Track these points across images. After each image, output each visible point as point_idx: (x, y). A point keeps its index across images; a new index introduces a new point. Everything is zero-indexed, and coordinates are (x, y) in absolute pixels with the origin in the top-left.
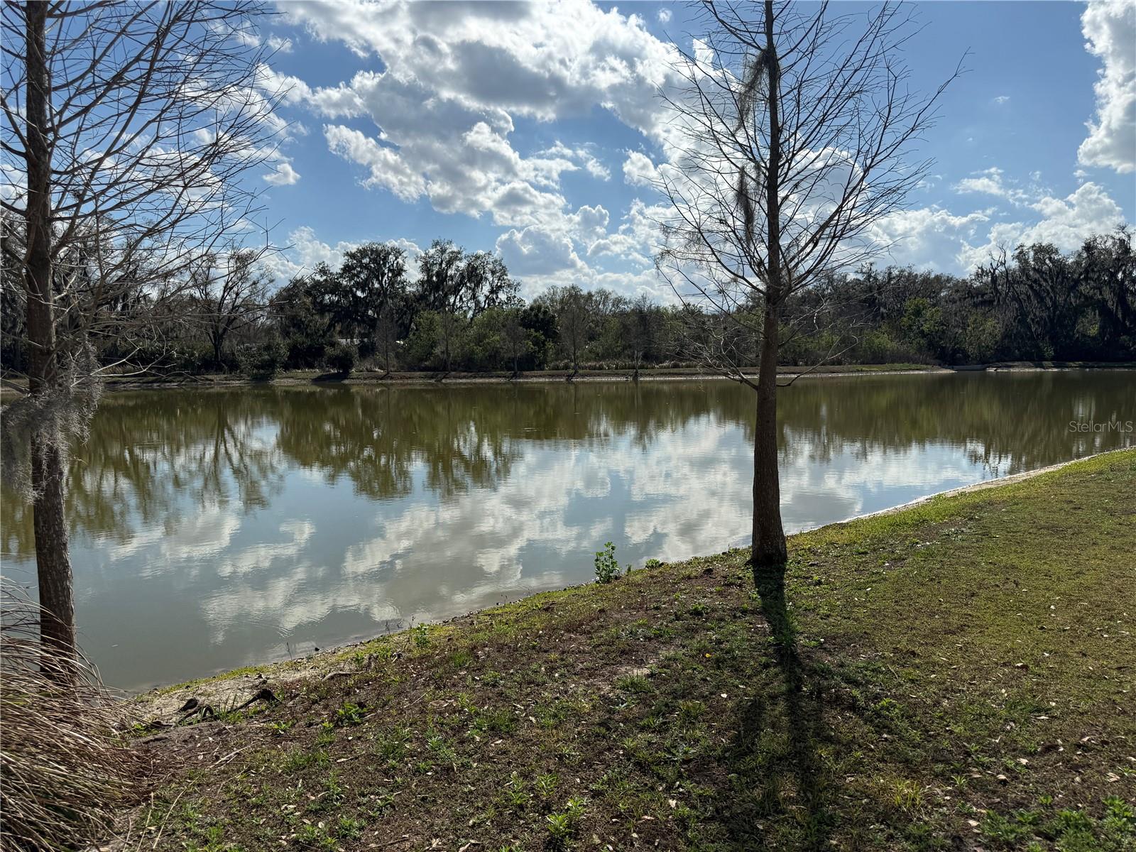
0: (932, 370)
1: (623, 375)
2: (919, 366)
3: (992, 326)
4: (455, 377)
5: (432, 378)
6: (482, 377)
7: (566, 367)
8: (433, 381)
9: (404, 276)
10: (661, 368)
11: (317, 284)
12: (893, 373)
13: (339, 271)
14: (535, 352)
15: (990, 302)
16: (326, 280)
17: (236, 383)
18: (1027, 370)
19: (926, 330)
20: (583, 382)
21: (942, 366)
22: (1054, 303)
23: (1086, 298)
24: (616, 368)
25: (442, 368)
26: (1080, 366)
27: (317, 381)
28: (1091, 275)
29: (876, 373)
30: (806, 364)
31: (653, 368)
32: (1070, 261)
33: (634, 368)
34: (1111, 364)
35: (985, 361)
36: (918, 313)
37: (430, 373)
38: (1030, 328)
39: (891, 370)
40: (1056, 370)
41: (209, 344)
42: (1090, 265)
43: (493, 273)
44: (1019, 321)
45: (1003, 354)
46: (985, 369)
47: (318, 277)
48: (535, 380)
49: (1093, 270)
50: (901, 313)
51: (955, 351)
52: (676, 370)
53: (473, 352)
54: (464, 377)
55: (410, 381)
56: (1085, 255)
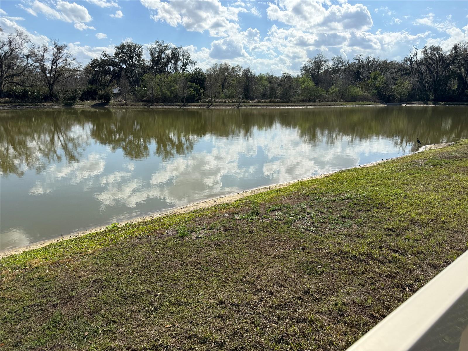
0: (376, 105)
1: (233, 106)
2: (370, 103)
3: (408, 84)
4: (156, 105)
5: (146, 105)
6: (169, 105)
7: (209, 102)
8: (146, 107)
9: (142, 58)
10: (253, 103)
11: (103, 61)
12: (358, 106)
13: (113, 55)
14: (194, 94)
15: (409, 74)
16: (107, 59)
17: (57, 107)
18: (420, 105)
19: (377, 86)
20: (215, 109)
21: (382, 103)
22: (437, 74)
23: (452, 72)
24: (232, 103)
25: (150, 101)
26: (444, 104)
27: (94, 106)
28: (455, 61)
29: (350, 106)
30: (320, 102)
31: (249, 103)
32: (448, 54)
33: (238, 103)
34: (458, 103)
35: (402, 101)
36: (375, 78)
37: (145, 103)
38: (425, 86)
39: (357, 105)
40: (433, 105)
41: (48, 89)
42: (455, 56)
43: (183, 56)
44: (420, 83)
45: (411, 98)
46: (401, 105)
47: (103, 58)
48: (192, 107)
49: (457, 59)
50: (368, 78)
51: (390, 96)
52: (260, 104)
53: (166, 93)
54: (161, 105)
55: (135, 107)
56: (454, 52)
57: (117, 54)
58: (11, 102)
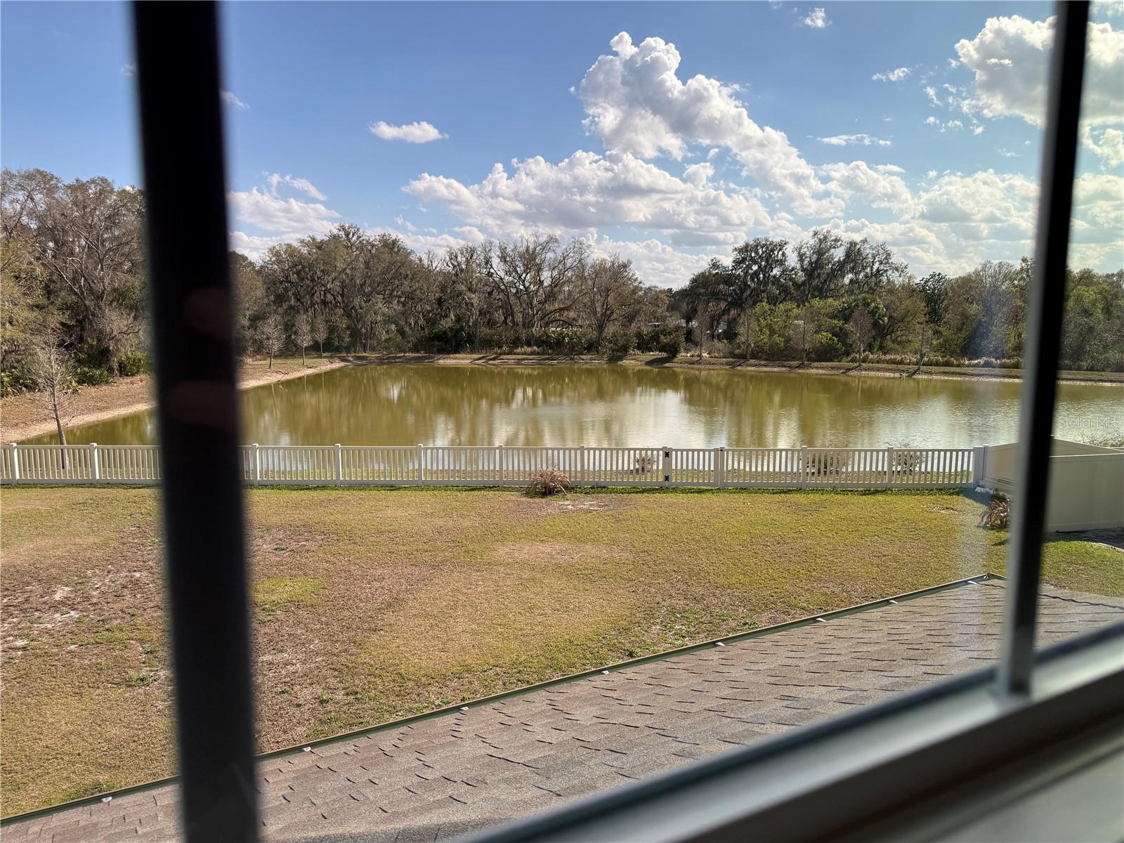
27: (652, 362)
54: (756, 365)
57: (738, 263)
58: (538, 354)
